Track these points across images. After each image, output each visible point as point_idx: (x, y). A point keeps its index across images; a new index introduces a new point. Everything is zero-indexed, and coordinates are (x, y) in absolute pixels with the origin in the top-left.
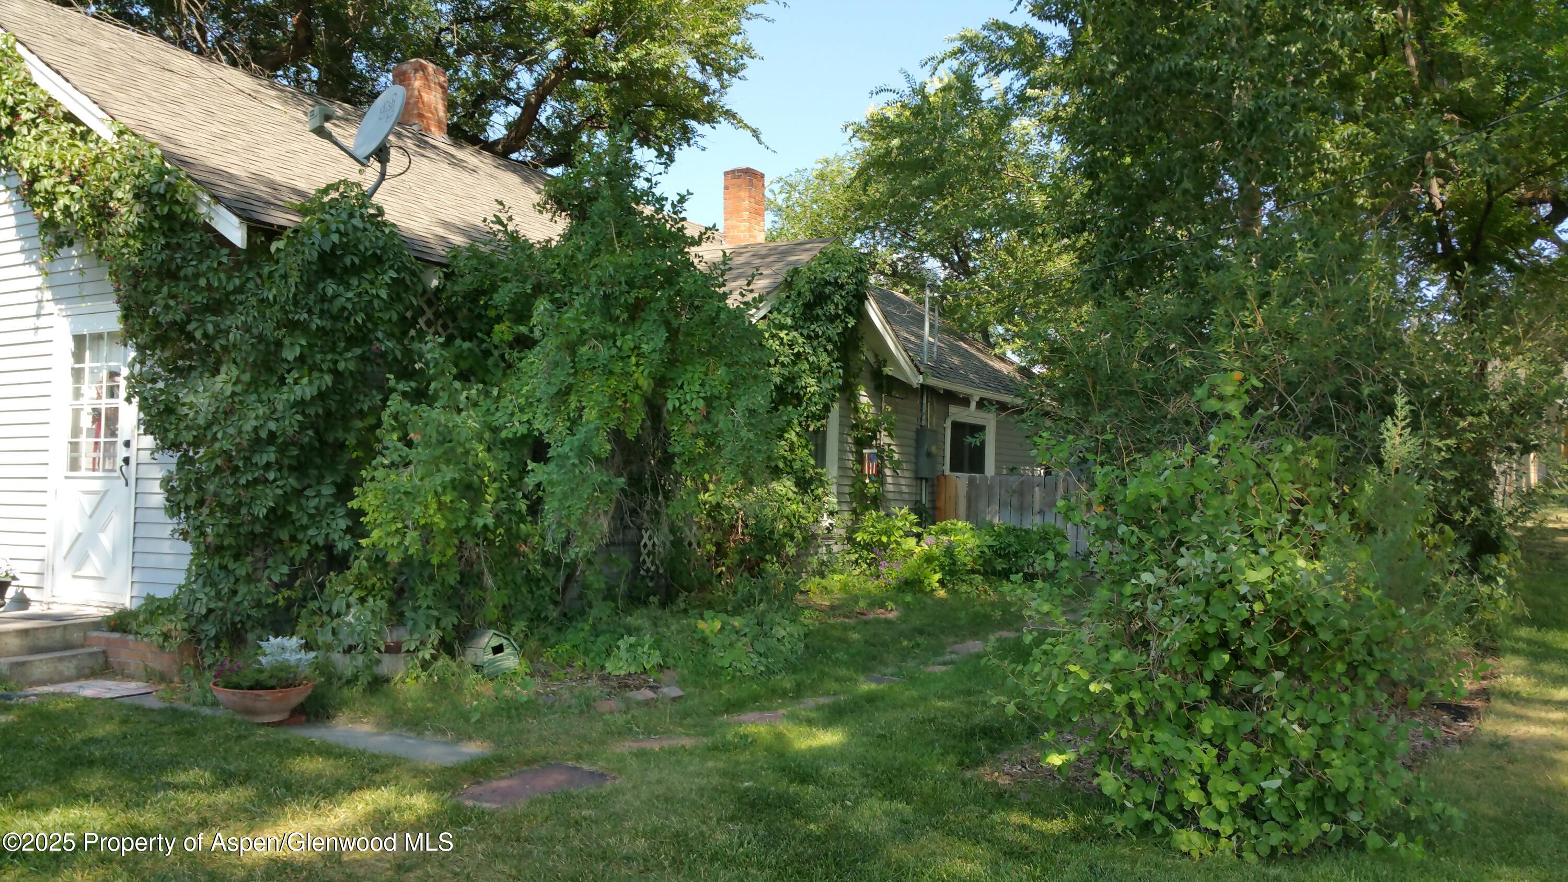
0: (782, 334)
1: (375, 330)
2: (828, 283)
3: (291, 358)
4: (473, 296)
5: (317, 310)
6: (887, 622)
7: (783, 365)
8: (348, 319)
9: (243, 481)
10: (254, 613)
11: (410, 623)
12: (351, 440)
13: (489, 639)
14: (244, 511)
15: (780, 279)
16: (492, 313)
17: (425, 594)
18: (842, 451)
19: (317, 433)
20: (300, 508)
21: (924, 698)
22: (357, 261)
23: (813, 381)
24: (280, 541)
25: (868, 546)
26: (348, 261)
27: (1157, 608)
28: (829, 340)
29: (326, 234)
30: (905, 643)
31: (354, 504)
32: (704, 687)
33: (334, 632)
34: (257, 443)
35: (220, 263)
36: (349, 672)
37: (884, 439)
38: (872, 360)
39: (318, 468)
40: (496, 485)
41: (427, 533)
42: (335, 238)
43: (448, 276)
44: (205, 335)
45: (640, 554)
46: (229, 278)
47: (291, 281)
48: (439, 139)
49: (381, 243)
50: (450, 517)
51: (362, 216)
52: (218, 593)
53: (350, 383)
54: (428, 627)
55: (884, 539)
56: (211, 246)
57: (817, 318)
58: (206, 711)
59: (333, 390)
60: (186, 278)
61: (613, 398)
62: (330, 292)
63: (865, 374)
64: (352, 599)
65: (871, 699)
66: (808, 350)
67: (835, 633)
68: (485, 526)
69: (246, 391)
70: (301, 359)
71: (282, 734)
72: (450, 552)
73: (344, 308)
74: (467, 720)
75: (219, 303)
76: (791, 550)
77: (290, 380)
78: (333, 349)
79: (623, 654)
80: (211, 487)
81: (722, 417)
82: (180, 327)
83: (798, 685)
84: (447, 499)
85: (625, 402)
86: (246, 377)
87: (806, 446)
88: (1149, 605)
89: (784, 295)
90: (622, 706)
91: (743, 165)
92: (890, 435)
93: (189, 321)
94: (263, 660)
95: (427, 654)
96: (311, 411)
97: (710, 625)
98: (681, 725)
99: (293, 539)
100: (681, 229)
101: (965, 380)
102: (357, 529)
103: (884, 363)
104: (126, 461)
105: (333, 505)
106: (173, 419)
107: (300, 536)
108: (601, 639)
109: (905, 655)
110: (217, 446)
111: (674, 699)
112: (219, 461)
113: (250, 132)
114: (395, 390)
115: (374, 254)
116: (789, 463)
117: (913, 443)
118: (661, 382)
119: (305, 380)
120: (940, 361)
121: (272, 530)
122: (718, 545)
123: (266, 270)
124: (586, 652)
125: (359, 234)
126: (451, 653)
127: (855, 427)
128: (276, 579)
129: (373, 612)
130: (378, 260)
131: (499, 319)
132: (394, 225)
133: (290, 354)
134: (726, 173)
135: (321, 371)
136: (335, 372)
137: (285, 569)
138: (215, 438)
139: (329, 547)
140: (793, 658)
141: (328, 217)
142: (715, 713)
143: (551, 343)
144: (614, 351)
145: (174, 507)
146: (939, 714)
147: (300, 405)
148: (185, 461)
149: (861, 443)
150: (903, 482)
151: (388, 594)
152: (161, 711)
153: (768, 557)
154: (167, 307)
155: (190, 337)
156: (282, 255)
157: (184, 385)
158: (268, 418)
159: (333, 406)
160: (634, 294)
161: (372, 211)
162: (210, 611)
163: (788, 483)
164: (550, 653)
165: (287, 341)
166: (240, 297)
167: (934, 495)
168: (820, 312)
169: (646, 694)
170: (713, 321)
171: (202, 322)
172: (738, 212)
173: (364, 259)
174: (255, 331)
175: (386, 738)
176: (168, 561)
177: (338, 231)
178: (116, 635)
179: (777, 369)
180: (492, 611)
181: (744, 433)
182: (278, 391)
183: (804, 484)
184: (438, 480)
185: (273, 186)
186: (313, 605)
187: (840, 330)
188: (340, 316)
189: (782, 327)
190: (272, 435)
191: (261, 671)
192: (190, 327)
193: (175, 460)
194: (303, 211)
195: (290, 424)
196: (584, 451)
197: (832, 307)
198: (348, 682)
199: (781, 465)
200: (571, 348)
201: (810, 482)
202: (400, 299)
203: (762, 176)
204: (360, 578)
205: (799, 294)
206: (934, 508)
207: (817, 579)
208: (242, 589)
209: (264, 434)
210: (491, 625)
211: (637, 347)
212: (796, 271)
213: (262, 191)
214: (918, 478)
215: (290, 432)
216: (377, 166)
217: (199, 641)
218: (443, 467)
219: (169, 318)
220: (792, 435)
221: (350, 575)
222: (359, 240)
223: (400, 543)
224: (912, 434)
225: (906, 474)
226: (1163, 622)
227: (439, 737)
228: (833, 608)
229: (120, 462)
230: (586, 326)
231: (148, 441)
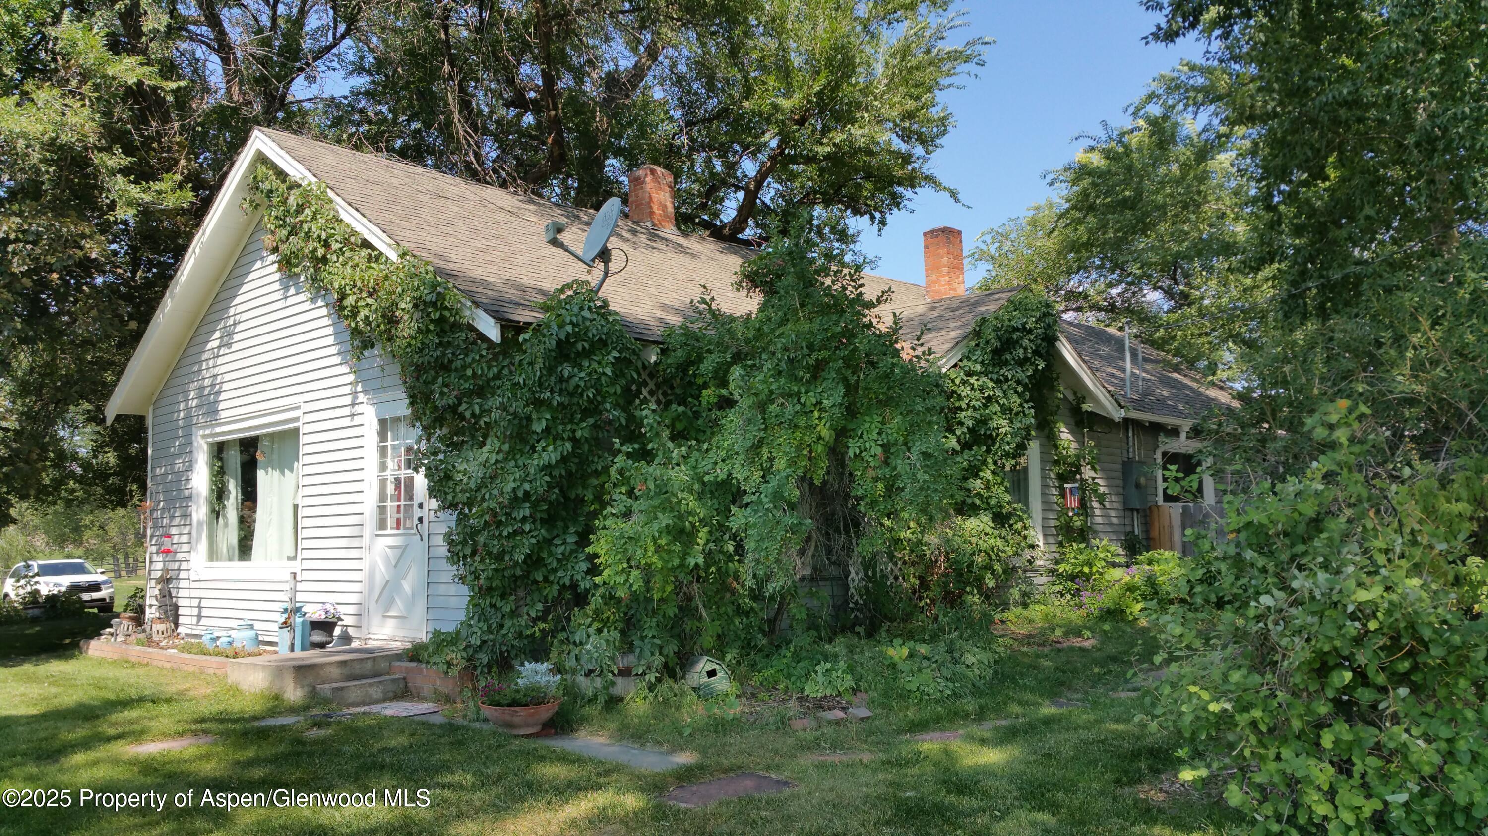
0: (972, 380)
1: (604, 402)
2: (1016, 329)
3: (539, 430)
4: (683, 367)
5: (557, 389)
6: (1082, 649)
7: (974, 408)
8: (582, 395)
9: (505, 533)
10: (516, 643)
11: (638, 650)
12: (589, 496)
13: (704, 664)
14: (507, 558)
15: (969, 329)
16: (700, 381)
17: (650, 627)
18: (1045, 486)
19: (561, 490)
20: (550, 554)
21: (1099, 721)
22: (587, 346)
23: (1004, 423)
24: (536, 582)
25: (1073, 578)
26: (579, 347)
27: (1280, 628)
28: (1019, 382)
29: (561, 326)
30: (1096, 670)
31: (590, 549)
32: (891, 709)
33: (577, 659)
34: (516, 501)
35: (481, 356)
36: (590, 693)
37: (1088, 473)
38: (1071, 397)
39: (563, 520)
40: (706, 529)
41: (648, 572)
42: (569, 328)
43: (664, 352)
44: (473, 415)
45: (848, 588)
46: (489, 368)
47: (537, 366)
48: (669, 231)
49: (605, 330)
50: (666, 557)
51: (589, 308)
52: (489, 627)
53: (586, 447)
54: (652, 654)
55: (1086, 570)
56: (474, 343)
57: (1006, 363)
58: (477, 725)
59: (573, 454)
60: (456, 370)
61: (799, 448)
62: (566, 374)
63: (1064, 410)
64: (591, 630)
65: (1048, 722)
66: (999, 393)
67: (1026, 660)
68: (697, 565)
69: (506, 459)
70: (547, 430)
71: (532, 744)
72: (669, 588)
73: (578, 386)
74: (681, 734)
75: (482, 388)
76: (990, 582)
77: (539, 449)
78: (571, 421)
79: (820, 678)
80: (481, 539)
81: (899, 462)
82: (453, 409)
83: (981, 707)
84: (662, 542)
85: (811, 452)
86: (506, 447)
87: (1002, 483)
88: (1271, 626)
89: (973, 344)
90: (814, 724)
91: (940, 225)
92: (1093, 468)
93: (460, 404)
94: (520, 682)
95: (652, 677)
96: (556, 473)
97: (898, 652)
98: (866, 742)
99: (546, 579)
100: (860, 294)
101: (1174, 411)
102: (594, 570)
103: (1083, 400)
104: (421, 520)
105: (576, 551)
106: (451, 483)
107: (551, 578)
108: (801, 664)
109: (1096, 681)
110: (485, 505)
111: (862, 719)
112: (487, 517)
113: (507, 244)
114: (620, 451)
115: (600, 339)
116: (986, 500)
117: (1119, 474)
118: (842, 433)
119: (551, 448)
120: (1146, 394)
121: (529, 572)
122: (921, 578)
123: (518, 359)
124: (789, 676)
125: (588, 323)
126: (673, 676)
127: (1056, 463)
128: (533, 614)
129: (607, 641)
130: (603, 343)
131: (705, 386)
132: (616, 313)
133: (538, 427)
134: (925, 234)
135: (563, 439)
136: (574, 440)
137: (540, 606)
138: (483, 499)
139: (574, 586)
140: (980, 684)
141: (564, 312)
142: (900, 732)
143: (745, 404)
144: (798, 407)
145: (455, 557)
146: (1109, 736)
147: (547, 468)
148: (462, 518)
149: (1063, 478)
150: (1113, 513)
151: (620, 625)
152: (441, 726)
153: (968, 589)
154: (442, 394)
155: (462, 417)
156: (528, 345)
157: (459, 456)
158: (523, 480)
159: (574, 468)
160: (814, 357)
161: (599, 303)
162: (484, 642)
163: (985, 519)
164: (757, 679)
165: (534, 416)
166: (498, 382)
167: (1147, 525)
168: (1008, 357)
169: (838, 714)
170: (887, 376)
171: (470, 404)
172: (938, 268)
173: (592, 344)
174: (512, 410)
175: (615, 749)
176: (454, 602)
177: (571, 323)
178: (414, 664)
179: (970, 412)
180: (708, 640)
181: (920, 475)
182: (530, 457)
183: (1001, 519)
184: (656, 526)
185: (522, 289)
186: (562, 636)
187: (1030, 372)
188: (576, 392)
189: (969, 374)
190: (527, 494)
191: (518, 691)
192: (462, 409)
193: (454, 518)
194: (545, 308)
195: (540, 484)
196: (777, 496)
197: (1021, 351)
198: (590, 701)
199: (978, 502)
200: (762, 407)
201: (1009, 516)
202: (623, 375)
203: (959, 233)
204: (597, 612)
205: (987, 342)
206: (1148, 538)
207: (1019, 610)
208: (508, 623)
209: (520, 494)
210: (708, 652)
211: (819, 403)
212: (984, 320)
213: (512, 294)
214: (1128, 509)
215: (540, 491)
216: (601, 266)
217: (475, 668)
218: (660, 515)
219: (444, 402)
220: (987, 474)
221: (590, 609)
222: (587, 329)
223: (627, 581)
224: (1119, 467)
225: (1114, 503)
226: (1284, 642)
227: (657, 749)
228: (1030, 636)
229: (416, 522)
230: (773, 387)
231: (434, 504)
